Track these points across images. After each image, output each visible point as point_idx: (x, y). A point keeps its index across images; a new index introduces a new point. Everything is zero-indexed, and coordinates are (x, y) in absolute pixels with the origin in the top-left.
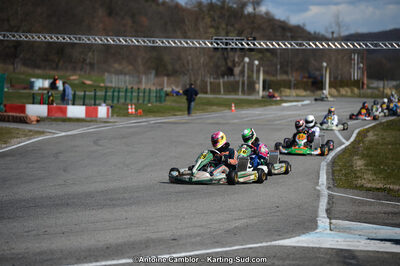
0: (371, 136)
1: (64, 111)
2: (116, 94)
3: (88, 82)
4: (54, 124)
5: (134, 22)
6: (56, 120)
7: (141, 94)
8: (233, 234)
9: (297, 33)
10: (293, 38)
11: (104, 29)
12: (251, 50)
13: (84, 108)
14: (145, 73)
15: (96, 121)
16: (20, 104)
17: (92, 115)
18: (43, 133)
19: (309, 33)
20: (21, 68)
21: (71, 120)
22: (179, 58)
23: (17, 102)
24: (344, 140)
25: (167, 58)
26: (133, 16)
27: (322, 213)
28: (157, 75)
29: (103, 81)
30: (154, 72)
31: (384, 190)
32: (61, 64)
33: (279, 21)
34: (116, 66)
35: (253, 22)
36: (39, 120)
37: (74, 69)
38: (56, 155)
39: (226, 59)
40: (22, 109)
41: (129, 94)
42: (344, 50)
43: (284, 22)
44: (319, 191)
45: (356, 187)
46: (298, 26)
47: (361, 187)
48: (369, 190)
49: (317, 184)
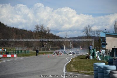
0: (74, 60)
2: (18, 52)
3: (12, 49)
5: (22, 36)
7: (24, 52)
9: (58, 37)
10: (57, 39)
11: (15, 37)
13: (11, 55)
14: (24, 47)
18: (2, 61)
19: (60, 38)
22: (32, 43)
24: (68, 61)
26: (22, 34)
28: (27, 47)
29: (15, 49)
31: (77, 72)
33: (54, 35)
34: (18, 45)
35: (48, 35)
36: (1, 58)
41: (21, 52)
44: (63, 72)
45: (71, 71)
46: (58, 36)
47: (73, 71)
48: (74, 72)
49: (63, 71)
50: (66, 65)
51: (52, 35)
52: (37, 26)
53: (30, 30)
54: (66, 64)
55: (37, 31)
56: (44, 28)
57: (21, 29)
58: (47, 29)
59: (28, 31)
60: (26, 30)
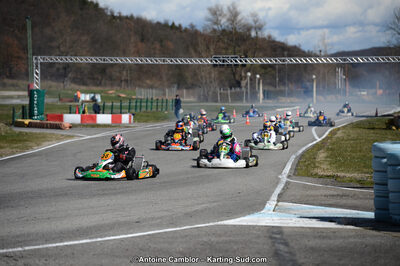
0: (339, 134)
1: (94, 119)
2: (138, 104)
3: (123, 95)
4: (84, 130)
5: (161, 46)
6: (86, 126)
7: (160, 104)
8: (190, 216)
9: (294, 51)
10: (289, 56)
11: (138, 52)
12: (244, 65)
13: (110, 116)
14: (169, 87)
15: (119, 126)
16: (60, 114)
17: (117, 121)
18: (72, 137)
19: (304, 52)
20: (70, 85)
21: (99, 126)
22: (195, 75)
23: (58, 113)
24: (317, 137)
25: (188, 74)
26: (161, 41)
27: (274, 197)
28: (179, 88)
29: (135, 94)
30: (176, 86)
31: (333, 177)
32: (103, 82)
33: (279, 42)
35: (256, 44)
36: (72, 126)
37: (112, 85)
38: (75, 155)
39: (234, 74)
40: (61, 118)
41: (149, 104)
42: (329, 64)
43: (283, 44)
44: (280, 179)
45: (312, 175)
46: (295, 47)
47: (316, 175)
48: (321, 177)
49: (280, 173)
50: (300, 152)
51: (274, 41)
52: (215, 12)
53: (192, 26)
54: (304, 149)
55: (216, 27)
56: (239, 18)
57: (158, 23)
58: (250, 21)
59: (186, 30)
60: (177, 24)
